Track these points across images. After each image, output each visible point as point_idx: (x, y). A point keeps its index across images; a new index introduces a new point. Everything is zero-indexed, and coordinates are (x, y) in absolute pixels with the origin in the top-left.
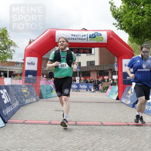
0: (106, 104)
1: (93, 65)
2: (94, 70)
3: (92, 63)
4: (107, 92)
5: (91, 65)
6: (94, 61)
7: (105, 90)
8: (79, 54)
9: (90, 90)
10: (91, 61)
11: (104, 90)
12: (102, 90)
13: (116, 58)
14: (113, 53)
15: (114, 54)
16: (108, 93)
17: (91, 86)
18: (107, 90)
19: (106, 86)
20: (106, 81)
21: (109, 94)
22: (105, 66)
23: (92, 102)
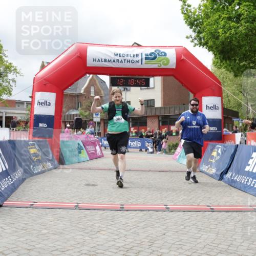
0: (174, 174)
1: (151, 106)
2: (152, 115)
3: (151, 103)
4: (176, 153)
5: (148, 107)
6: (154, 100)
7: (173, 151)
8: (128, 88)
9: (146, 151)
10: (148, 101)
11: (170, 150)
12: (167, 150)
13: (191, 96)
14: (185, 86)
15: (187, 88)
16: (177, 155)
17: (149, 143)
18: (176, 149)
19: (175, 143)
20: (174, 134)
21: (180, 156)
22: (172, 107)
23: (150, 171)
